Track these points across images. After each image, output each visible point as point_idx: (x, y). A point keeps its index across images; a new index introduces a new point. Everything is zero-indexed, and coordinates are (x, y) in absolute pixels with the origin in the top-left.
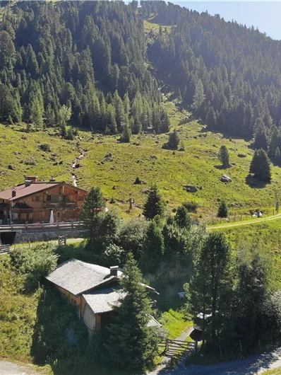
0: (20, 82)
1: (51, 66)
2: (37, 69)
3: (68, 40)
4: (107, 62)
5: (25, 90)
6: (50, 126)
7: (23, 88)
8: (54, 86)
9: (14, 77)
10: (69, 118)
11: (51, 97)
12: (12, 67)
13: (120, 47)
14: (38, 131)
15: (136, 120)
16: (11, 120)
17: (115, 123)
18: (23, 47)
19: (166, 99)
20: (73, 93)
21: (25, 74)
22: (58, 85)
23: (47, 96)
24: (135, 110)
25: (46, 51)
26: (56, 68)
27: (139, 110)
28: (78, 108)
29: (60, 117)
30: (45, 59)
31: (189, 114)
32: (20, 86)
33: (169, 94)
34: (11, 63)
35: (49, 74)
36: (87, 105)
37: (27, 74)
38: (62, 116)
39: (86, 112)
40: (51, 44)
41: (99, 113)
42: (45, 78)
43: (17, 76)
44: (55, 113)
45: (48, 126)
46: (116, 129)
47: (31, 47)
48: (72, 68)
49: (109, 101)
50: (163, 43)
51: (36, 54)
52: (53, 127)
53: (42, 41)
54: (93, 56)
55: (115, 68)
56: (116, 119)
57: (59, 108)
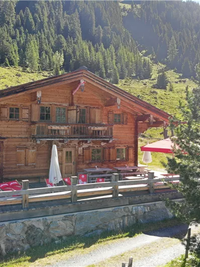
0: (18, 36)
1: (46, 24)
2: (33, 27)
3: (59, 8)
4: (92, 25)
5: (22, 42)
6: (45, 70)
7: (20, 40)
8: (48, 39)
9: (13, 32)
10: (61, 63)
11: (45, 46)
12: (12, 25)
13: (102, 14)
14: (33, 72)
15: (122, 66)
16: (8, 63)
17: (104, 69)
18: (21, 11)
19: (142, 55)
20: (65, 44)
21: (23, 31)
22: (51, 39)
23: (42, 46)
24: (121, 58)
25: (41, 13)
26: (49, 26)
27: (124, 59)
28: (70, 55)
29: (54, 62)
30: (40, 19)
31: (164, 66)
32: (18, 39)
33: (144, 51)
34: (10, 21)
35: (44, 31)
36: (78, 53)
37: (25, 30)
38: (56, 62)
39: (76, 59)
40: (45, 8)
41: (89, 60)
42: (40, 34)
43: (16, 32)
44: (50, 59)
45: (43, 70)
46: (104, 75)
47: (29, 10)
48: (63, 28)
49: (97, 51)
50: (135, 14)
51: (33, 15)
52: (47, 71)
53: (38, 6)
54: (80, 18)
55: (99, 28)
56: (105, 65)
57: (52, 55)
